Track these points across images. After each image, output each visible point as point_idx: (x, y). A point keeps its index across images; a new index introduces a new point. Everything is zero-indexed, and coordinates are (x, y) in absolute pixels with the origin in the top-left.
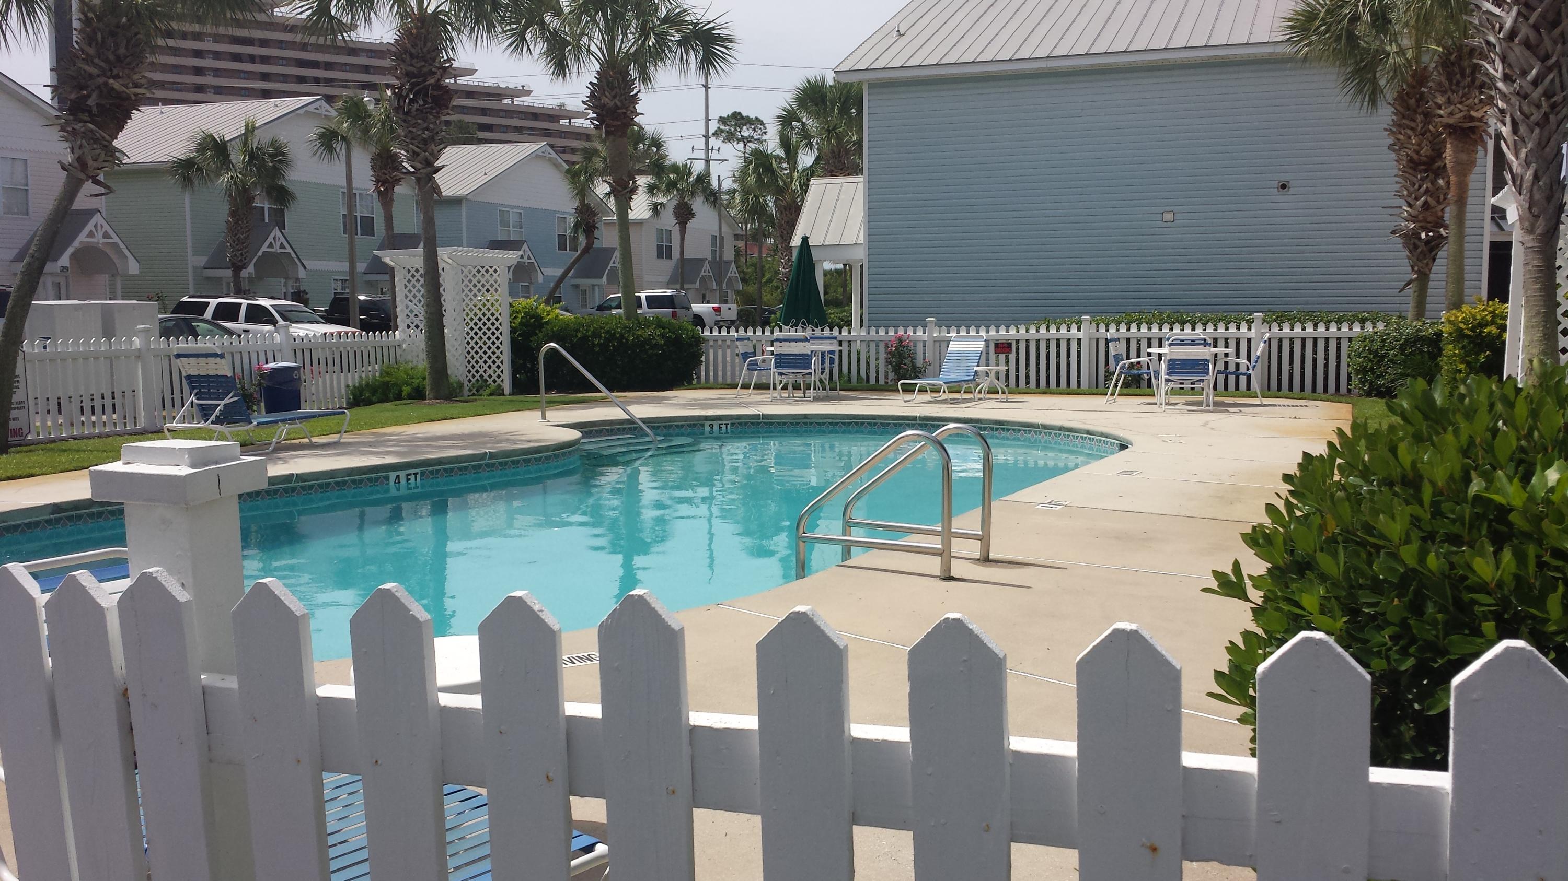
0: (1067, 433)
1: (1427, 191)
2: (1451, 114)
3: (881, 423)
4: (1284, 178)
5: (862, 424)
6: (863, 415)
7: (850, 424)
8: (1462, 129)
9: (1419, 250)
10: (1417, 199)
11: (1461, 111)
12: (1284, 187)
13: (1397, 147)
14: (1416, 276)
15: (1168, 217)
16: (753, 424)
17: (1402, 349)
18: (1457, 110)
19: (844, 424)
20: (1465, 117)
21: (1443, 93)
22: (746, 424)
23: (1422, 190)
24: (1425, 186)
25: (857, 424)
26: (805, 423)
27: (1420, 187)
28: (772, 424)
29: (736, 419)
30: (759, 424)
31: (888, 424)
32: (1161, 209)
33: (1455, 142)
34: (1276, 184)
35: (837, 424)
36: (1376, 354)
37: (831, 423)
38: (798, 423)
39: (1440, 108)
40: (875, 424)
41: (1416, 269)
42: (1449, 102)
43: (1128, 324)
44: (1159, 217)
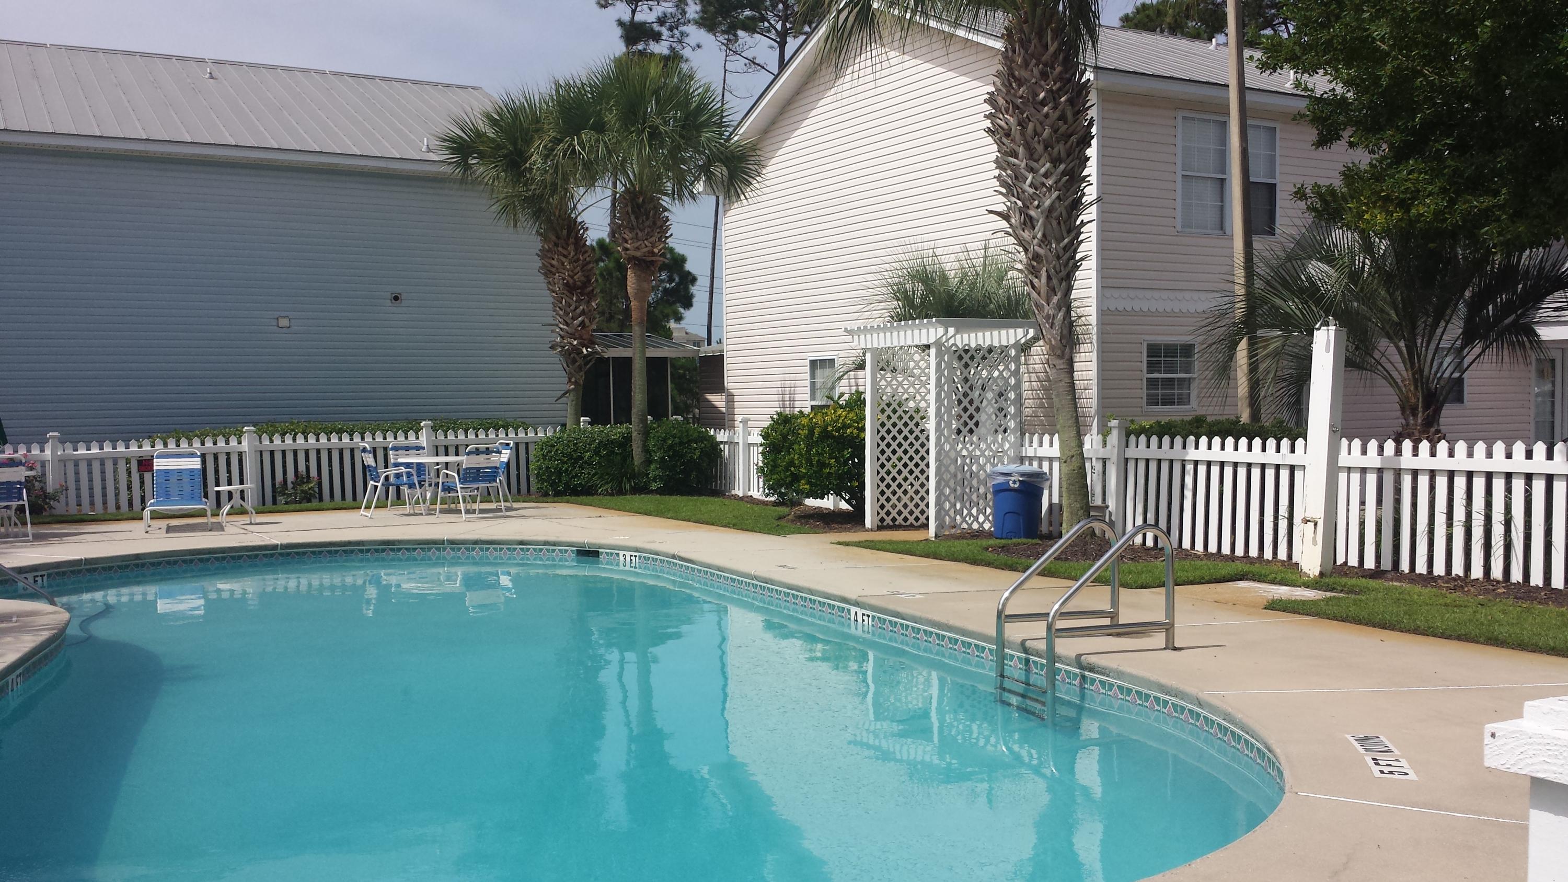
0: (485, 546)
1: (583, 313)
2: (638, 248)
3: (231, 557)
4: (397, 290)
5: (208, 560)
6: (210, 549)
7: (191, 561)
8: (645, 261)
9: (577, 364)
10: (574, 319)
11: (646, 246)
12: (396, 298)
13: (548, 271)
14: (572, 387)
15: (284, 322)
16: (73, 572)
17: (597, 452)
18: (643, 245)
19: (184, 561)
20: (649, 252)
21: (632, 229)
22: (64, 573)
23: (578, 311)
24: (581, 307)
25: (201, 560)
26: (137, 565)
27: (576, 308)
28: (95, 570)
29: (55, 568)
30: (80, 571)
31: (240, 557)
32: (277, 314)
33: (639, 273)
34: (388, 295)
35: (175, 562)
36: (570, 456)
37: (168, 563)
38: (127, 566)
39: (626, 242)
40: (224, 558)
41: (573, 380)
42: (637, 238)
43: (283, 435)
44: (274, 322)
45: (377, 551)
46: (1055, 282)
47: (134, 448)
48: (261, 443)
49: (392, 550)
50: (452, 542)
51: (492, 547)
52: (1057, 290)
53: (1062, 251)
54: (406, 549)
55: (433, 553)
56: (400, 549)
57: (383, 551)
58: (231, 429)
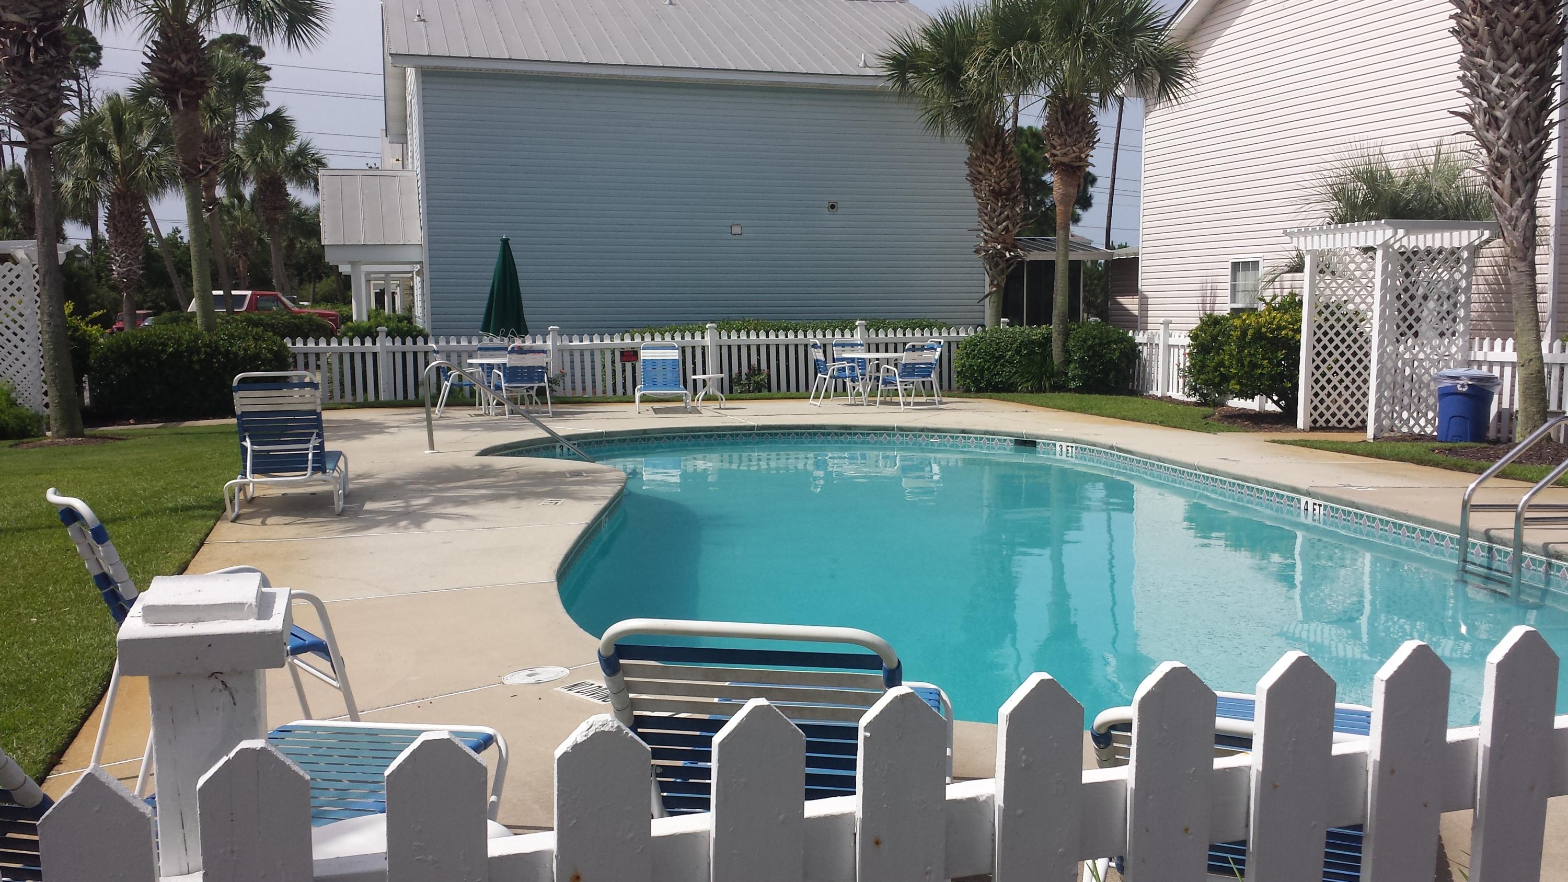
1: (1007, 218)
2: (1065, 154)
3: (717, 435)
4: (833, 198)
5: (699, 436)
6: (701, 427)
7: (686, 437)
8: (1072, 167)
9: (1000, 267)
10: (998, 224)
11: (1074, 152)
12: (833, 207)
13: (975, 178)
14: (994, 289)
15: (736, 230)
16: (596, 443)
17: (1018, 352)
18: (1071, 151)
19: (681, 437)
20: (1076, 157)
21: (1061, 135)
22: (590, 443)
23: (1003, 216)
24: (1006, 213)
25: (693, 437)
26: (644, 439)
27: (1001, 214)
28: (613, 441)
29: (582, 439)
30: (601, 442)
31: (725, 435)
32: (730, 222)
33: (1065, 178)
34: (827, 204)
35: (674, 438)
36: (992, 355)
37: (668, 438)
38: (637, 440)
39: (1055, 148)
40: (711, 436)
41: (995, 283)
42: (1065, 144)
43: (738, 331)
44: (729, 230)
45: (836, 434)
46: (1520, 183)
47: (617, 341)
48: (720, 338)
49: (850, 434)
50: (901, 429)
51: (936, 434)
52: (1521, 191)
53: (1529, 151)
54: (861, 434)
55: (884, 438)
56: (857, 434)
57: (842, 434)
58: (694, 325)
